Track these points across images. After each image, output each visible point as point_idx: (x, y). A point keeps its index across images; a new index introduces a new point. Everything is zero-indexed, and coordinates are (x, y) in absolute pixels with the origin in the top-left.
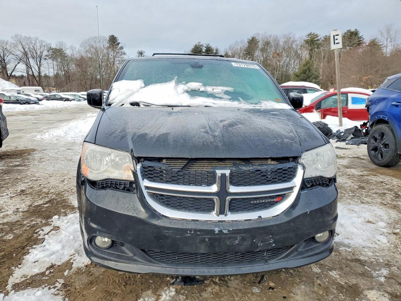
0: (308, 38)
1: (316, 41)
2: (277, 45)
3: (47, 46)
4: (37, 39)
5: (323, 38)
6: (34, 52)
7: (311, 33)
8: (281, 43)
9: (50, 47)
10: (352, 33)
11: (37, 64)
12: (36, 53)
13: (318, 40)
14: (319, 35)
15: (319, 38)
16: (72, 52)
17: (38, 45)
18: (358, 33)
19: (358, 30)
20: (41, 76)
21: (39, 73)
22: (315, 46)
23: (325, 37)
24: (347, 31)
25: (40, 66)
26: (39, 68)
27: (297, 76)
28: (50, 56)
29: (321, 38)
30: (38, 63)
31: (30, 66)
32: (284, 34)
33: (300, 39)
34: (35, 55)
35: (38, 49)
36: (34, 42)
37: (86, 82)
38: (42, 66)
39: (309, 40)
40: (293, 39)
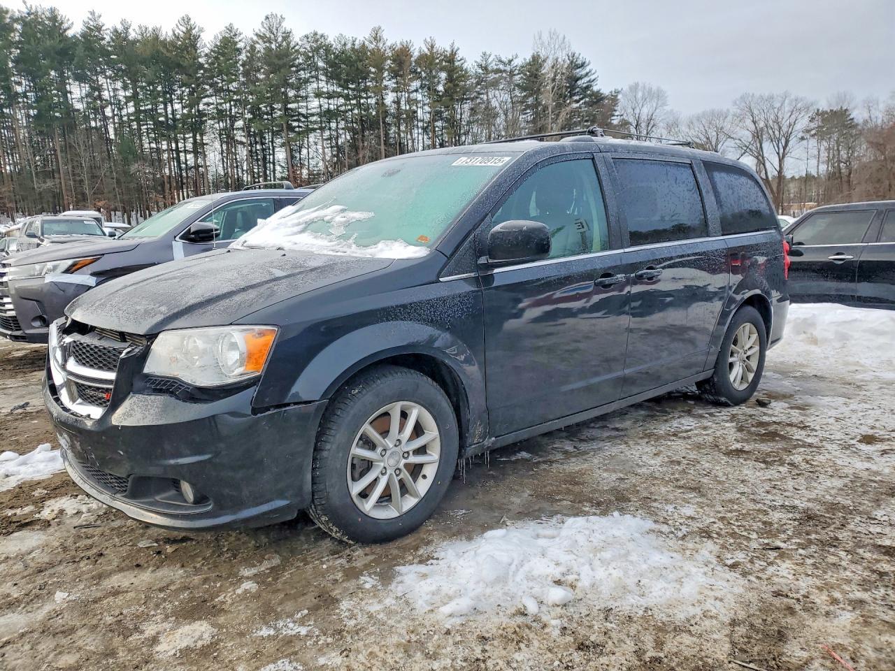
3: (807, 108)
4: (785, 96)
6: (776, 127)
9: (818, 110)
11: (778, 154)
12: (780, 128)
16: (866, 116)
17: (787, 108)
20: (784, 177)
21: (780, 172)
25: (783, 157)
26: (781, 161)
28: (813, 132)
30: (781, 151)
31: (763, 158)
34: (777, 133)
35: (784, 120)
36: (777, 105)
37: (890, 185)
38: (789, 154)
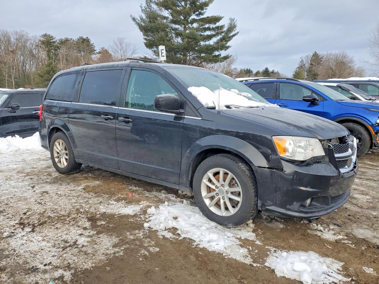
0: (43, 39)
1: (52, 42)
2: (9, 41)
5: (58, 41)
7: (46, 34)
8: (13, 40)
10: (84, 40)
13: (54, 42)
14: (54, 37)
15: (54, 40)
18: (90, 40)
19: (89, 38)
22: (53, 48)
23: (60, 40)
24: (80, 37)
27: (40, 76)
29: (57, 41)
32: (15, 31)
33: (33, 38)
39: (44, 40)
40: (26, 37)
